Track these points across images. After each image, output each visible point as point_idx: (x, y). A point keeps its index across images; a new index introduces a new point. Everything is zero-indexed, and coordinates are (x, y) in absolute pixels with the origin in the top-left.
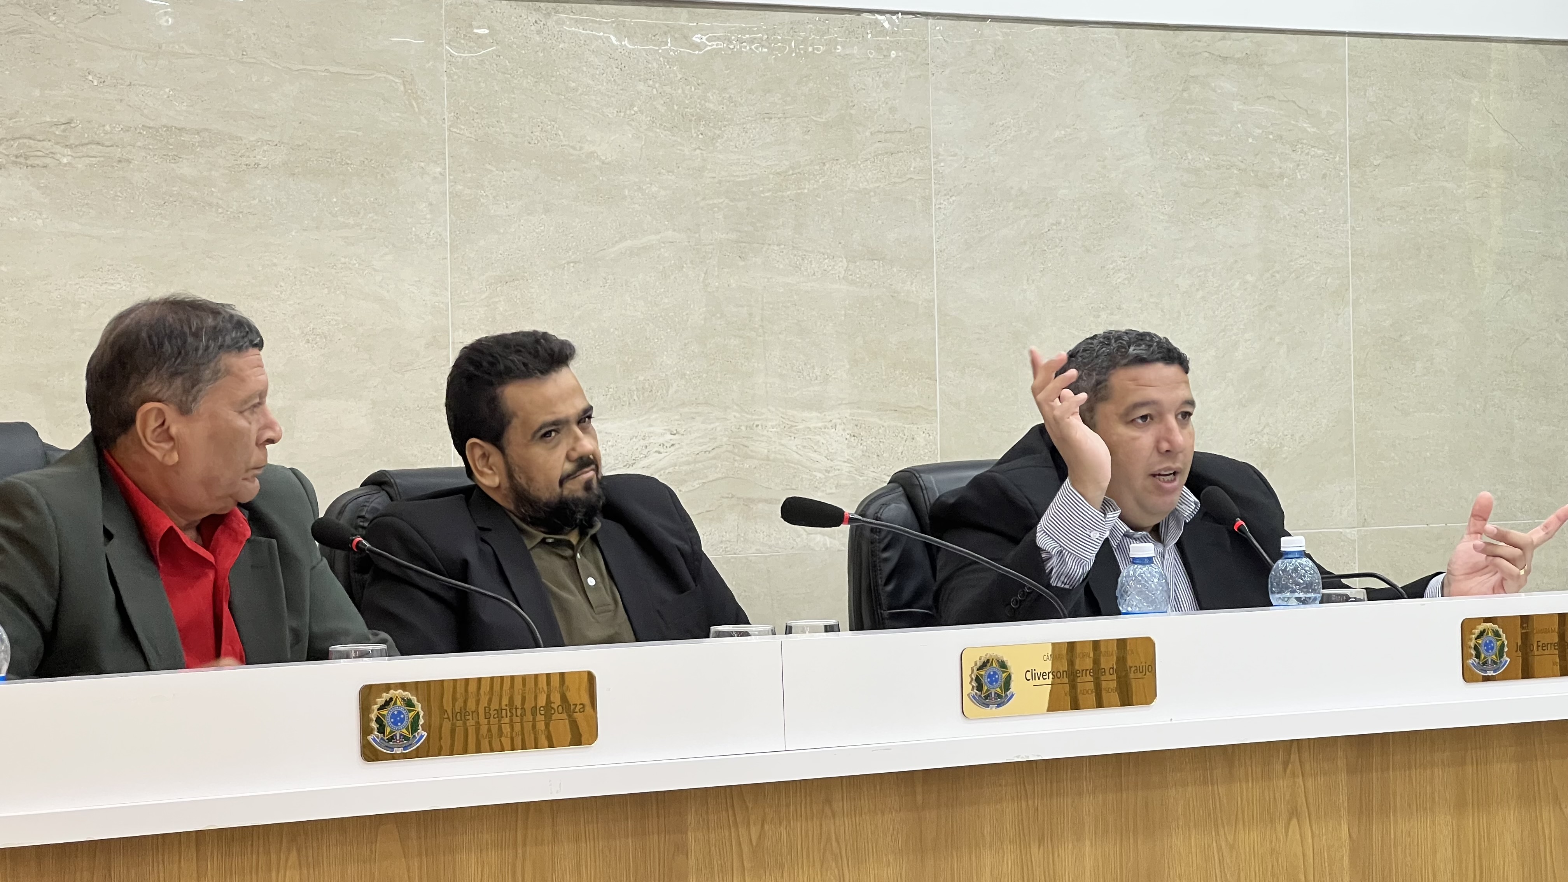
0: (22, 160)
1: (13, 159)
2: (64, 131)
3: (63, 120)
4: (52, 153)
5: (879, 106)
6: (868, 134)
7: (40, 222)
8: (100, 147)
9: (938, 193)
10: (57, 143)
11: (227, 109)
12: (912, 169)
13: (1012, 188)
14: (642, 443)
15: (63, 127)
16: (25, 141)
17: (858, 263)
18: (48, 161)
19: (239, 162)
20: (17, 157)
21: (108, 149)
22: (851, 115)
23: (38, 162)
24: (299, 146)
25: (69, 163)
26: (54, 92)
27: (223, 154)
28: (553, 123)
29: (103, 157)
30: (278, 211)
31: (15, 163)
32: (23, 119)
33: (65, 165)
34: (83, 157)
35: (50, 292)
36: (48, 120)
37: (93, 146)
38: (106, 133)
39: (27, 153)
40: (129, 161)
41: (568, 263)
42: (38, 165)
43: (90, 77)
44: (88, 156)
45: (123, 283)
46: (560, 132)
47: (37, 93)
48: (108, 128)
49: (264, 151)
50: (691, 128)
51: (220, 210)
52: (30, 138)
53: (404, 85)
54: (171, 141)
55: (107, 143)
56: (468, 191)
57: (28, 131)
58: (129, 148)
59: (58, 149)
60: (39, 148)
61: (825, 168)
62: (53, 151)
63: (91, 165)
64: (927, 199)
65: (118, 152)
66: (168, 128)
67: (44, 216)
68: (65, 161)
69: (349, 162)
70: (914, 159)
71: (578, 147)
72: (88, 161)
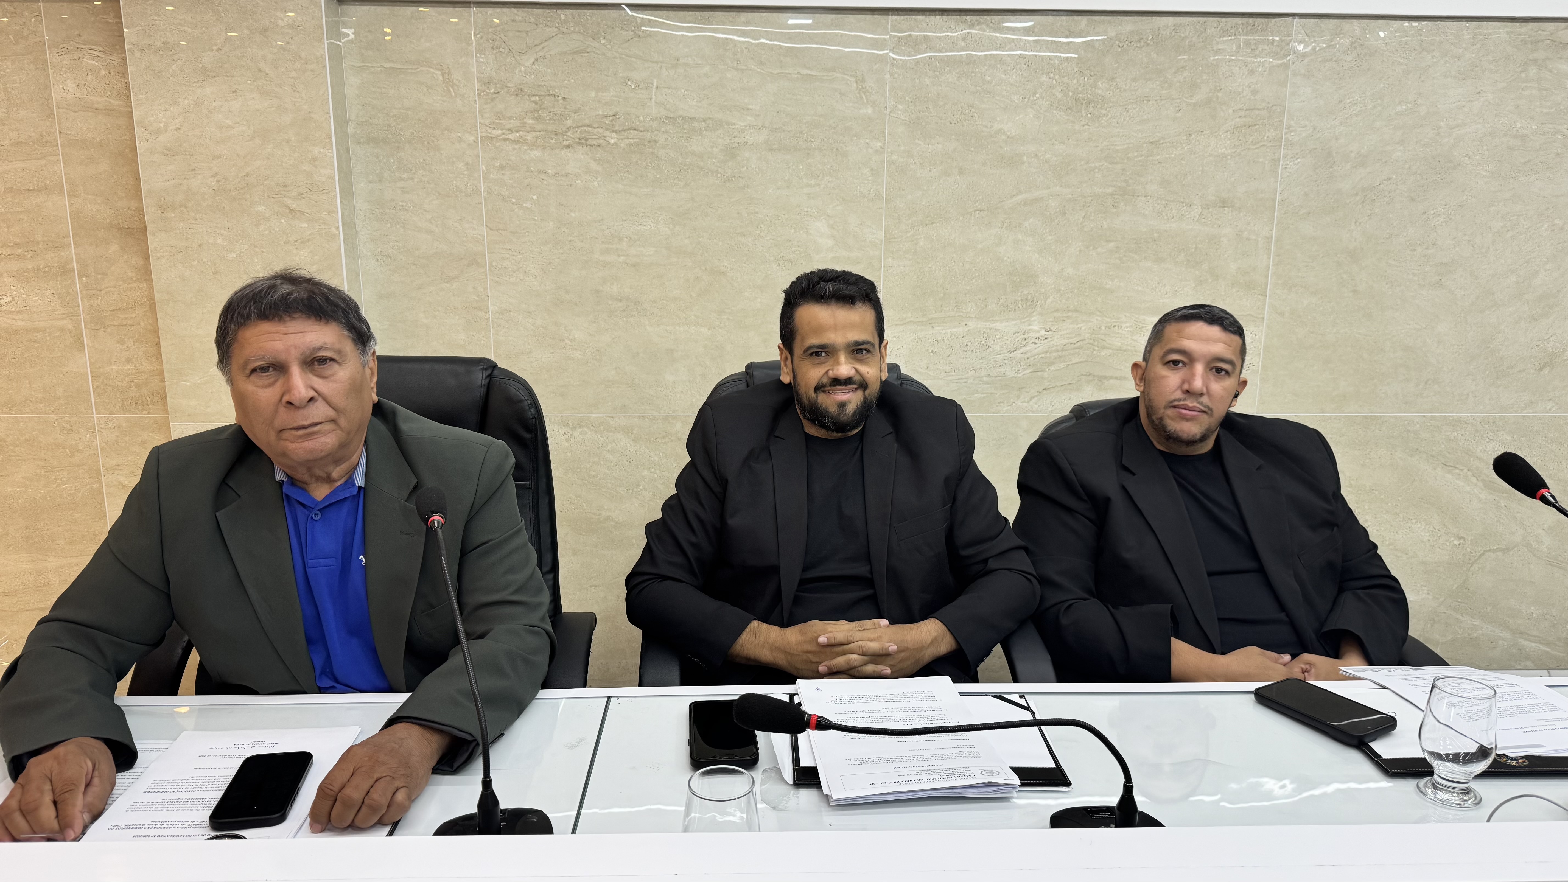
0: (583, 141)
1: (577, 140)
2: (611, 121)
3: (611, 114)
4: (604, 136)
5: (1243, 89)
6: (1231, 111)
7: (596, 183)
8: (636, 132)
9: (1285, 156)
10: (607, 130)
11: (725, 103)
12: (1265, 138)
13: (1351, 152)
14: (1022, 336)
15: (611, 118)
16: (585, 128)
17: (1211, 210)
18: (601, 141)
19: (732, 141)
20: (580, 139)
21: (642, 133)
22: (1217, 97)
23: (595, 142)
24: (776, 129)
25: (615, 144)
26: (605, 94)
27: (722, 136)
28: (970, 108)
29: (639, 138)
30: (760, 175)
31: (579, 143)
32: (583, 113)
33: (613, 145)
34: (625, 139)
35: (603, 230)
36: (601, 113)
37: (632, 131)
38: (640, 122)
39: (587, 137)
40: (656, 142)
41: (975, 211)
42: (594, 145)
43: (629, 83)
44: (628, 138)
45: (652, 225)
46: (976, 115)
47: (593, 94)
48: (641, 118)
49: (751, 133)
50: (1081, 110)
51: (719, 175)
52: (589, 126)
53: (857, 82)
54: (685, 127)
55: (642, 129)
56: (901, 160)
57: (587, 121)
58: (656, 132)
59: (607, 133)
60: (595, 133)
61: (1191, 138)
62: (604, 135)
63: (630, 145)
64: (1276, 162)
65: (648, 135)
66: (683, 118)
67: (599, 179)
68: (612, 141)
69: (813, 140)
70: (1269, 131)
71: (989, 125)
72: (627, 141)
